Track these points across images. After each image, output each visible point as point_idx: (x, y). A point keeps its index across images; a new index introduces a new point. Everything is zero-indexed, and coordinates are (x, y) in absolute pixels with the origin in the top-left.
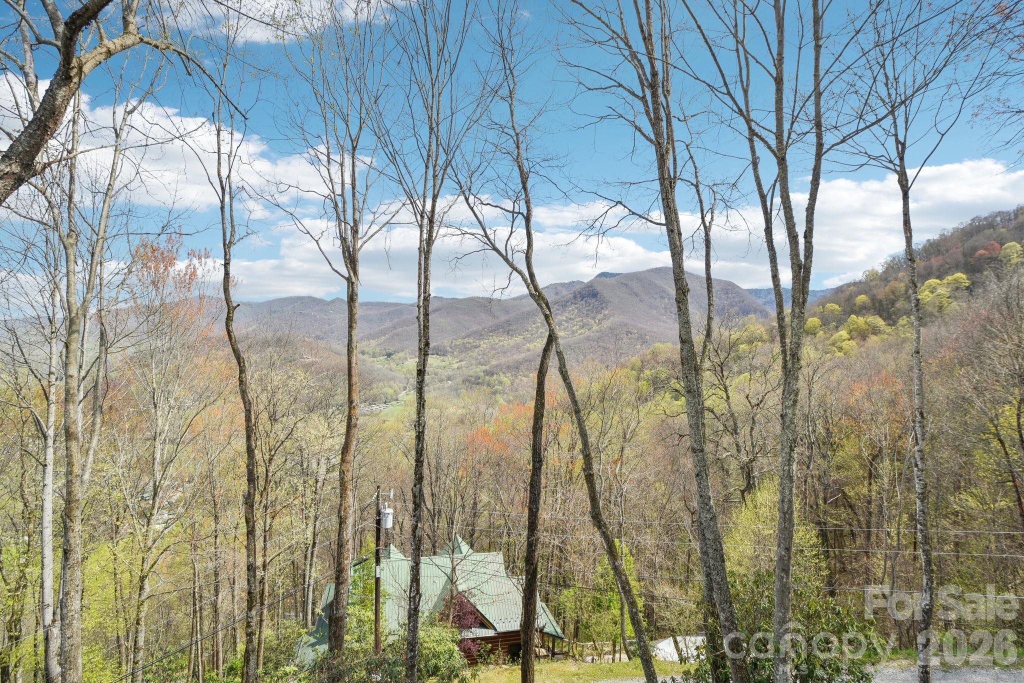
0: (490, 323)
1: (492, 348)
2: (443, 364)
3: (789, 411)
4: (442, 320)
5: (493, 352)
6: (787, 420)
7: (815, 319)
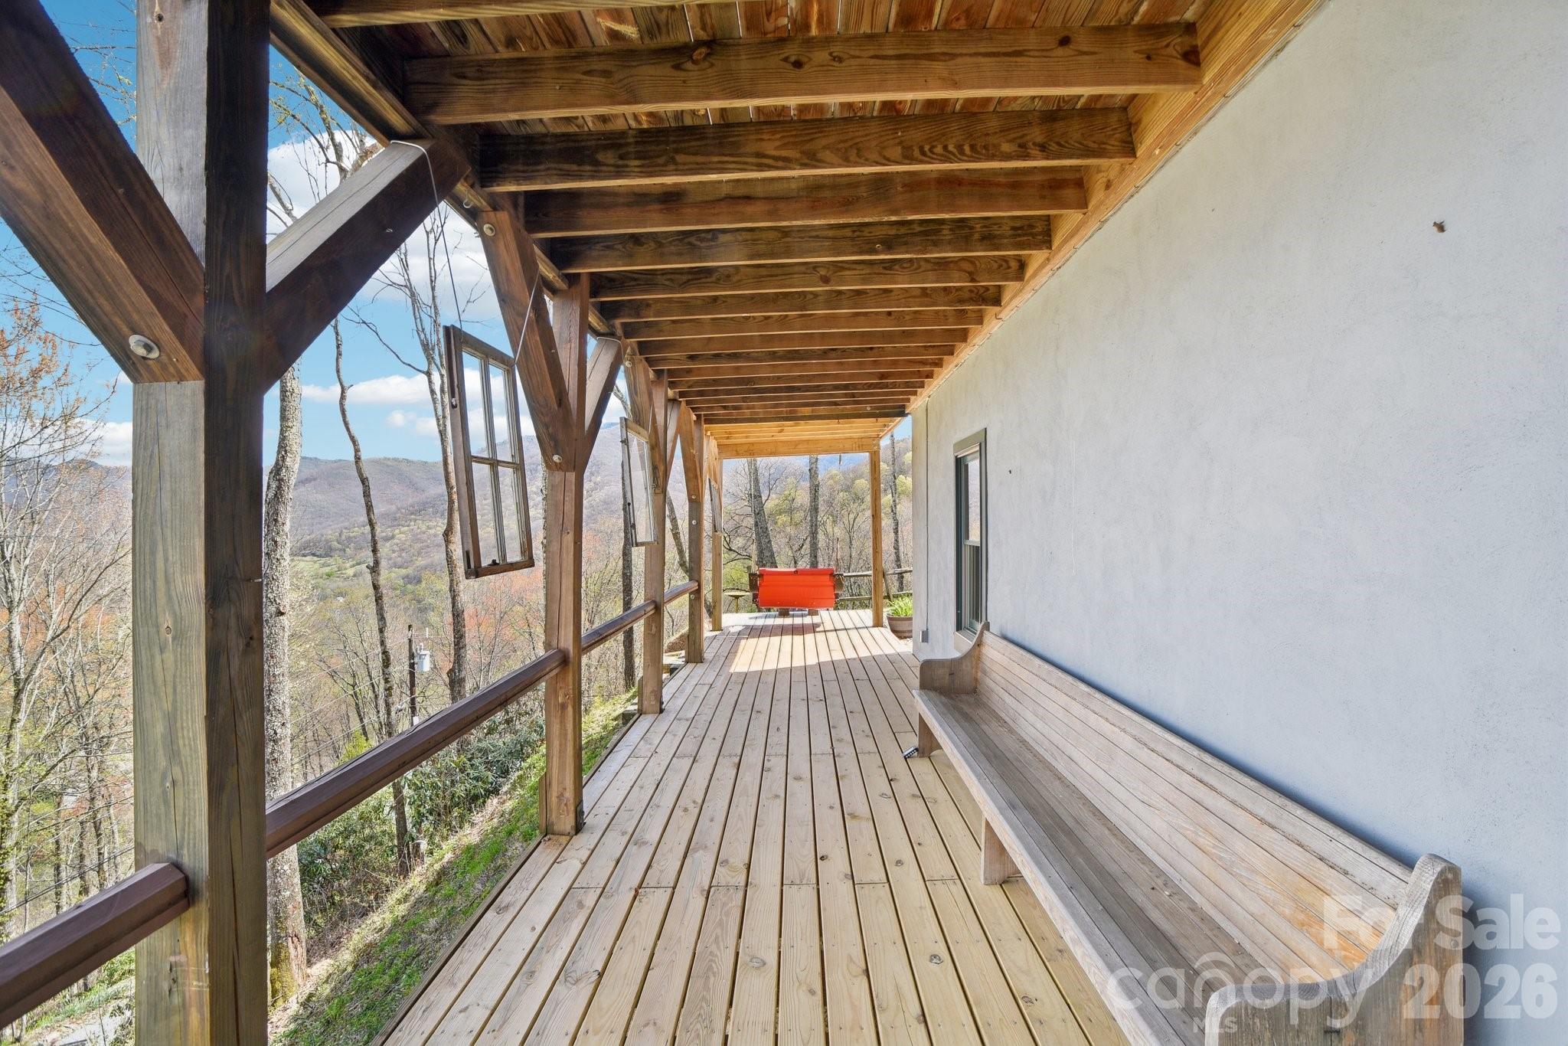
0: (410, 501)
1: (416, 539)
2: (327, 570)
3: (814, 466)
4: (319, 497)
5: (419, 545)
6: (813, 471)
7: (863, 480)
